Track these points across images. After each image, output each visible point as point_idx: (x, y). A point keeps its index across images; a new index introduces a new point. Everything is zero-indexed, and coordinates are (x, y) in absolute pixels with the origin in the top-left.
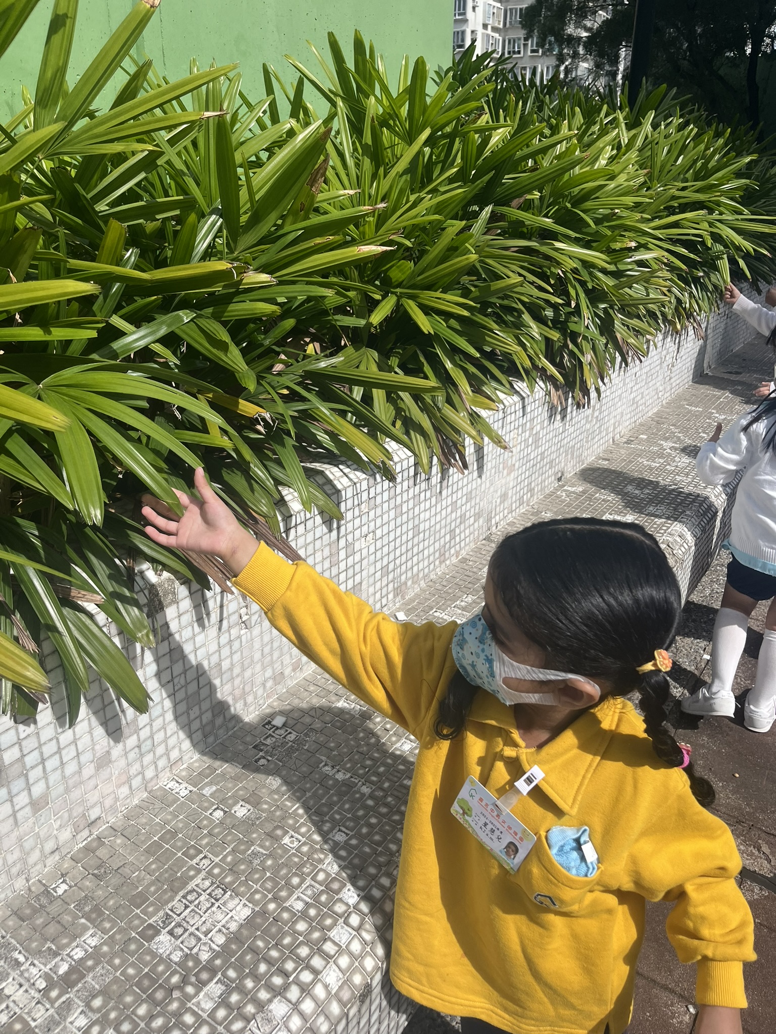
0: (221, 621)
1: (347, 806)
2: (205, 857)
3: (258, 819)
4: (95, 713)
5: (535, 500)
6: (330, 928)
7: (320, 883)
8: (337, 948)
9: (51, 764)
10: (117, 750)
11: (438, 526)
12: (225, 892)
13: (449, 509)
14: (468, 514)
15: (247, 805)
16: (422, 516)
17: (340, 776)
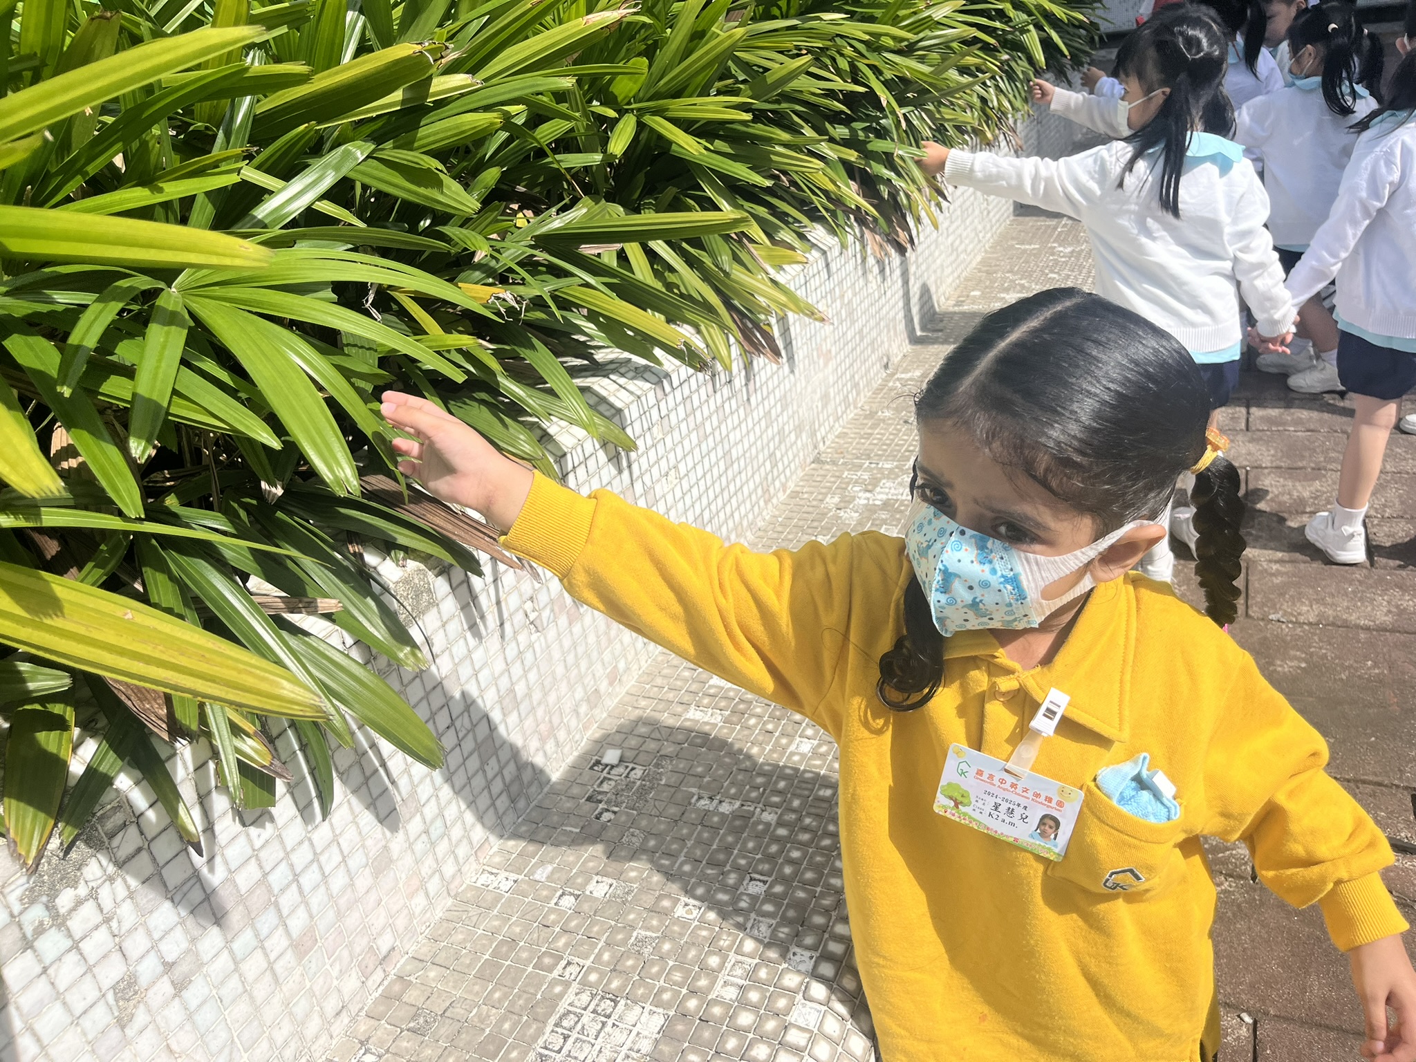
0: (502, 624)
1: (751, 845)
2: (569, 963)
3: (628, 893)
4: (354, 792)
5: (863, 400)
6: (787, 1012)
7: (751, 956)
8: (808, 1035)
9: (309, 879)
10: (397, 842)
11: (754, 450)
12: (616, 1003)
13: (763, 423)
14: (786, 427)
15: (605, 879)
16: (731, 436)
17: (726, 808)
